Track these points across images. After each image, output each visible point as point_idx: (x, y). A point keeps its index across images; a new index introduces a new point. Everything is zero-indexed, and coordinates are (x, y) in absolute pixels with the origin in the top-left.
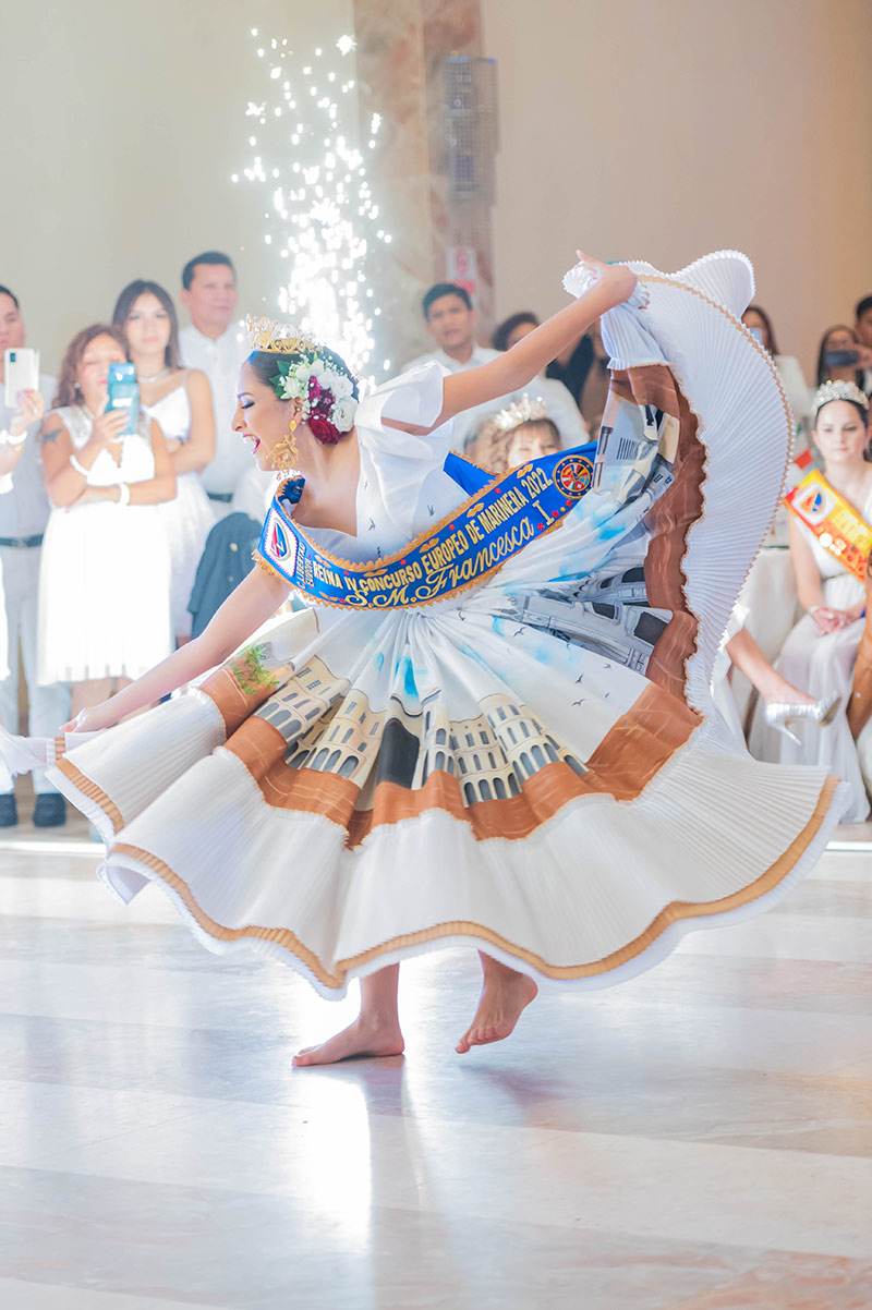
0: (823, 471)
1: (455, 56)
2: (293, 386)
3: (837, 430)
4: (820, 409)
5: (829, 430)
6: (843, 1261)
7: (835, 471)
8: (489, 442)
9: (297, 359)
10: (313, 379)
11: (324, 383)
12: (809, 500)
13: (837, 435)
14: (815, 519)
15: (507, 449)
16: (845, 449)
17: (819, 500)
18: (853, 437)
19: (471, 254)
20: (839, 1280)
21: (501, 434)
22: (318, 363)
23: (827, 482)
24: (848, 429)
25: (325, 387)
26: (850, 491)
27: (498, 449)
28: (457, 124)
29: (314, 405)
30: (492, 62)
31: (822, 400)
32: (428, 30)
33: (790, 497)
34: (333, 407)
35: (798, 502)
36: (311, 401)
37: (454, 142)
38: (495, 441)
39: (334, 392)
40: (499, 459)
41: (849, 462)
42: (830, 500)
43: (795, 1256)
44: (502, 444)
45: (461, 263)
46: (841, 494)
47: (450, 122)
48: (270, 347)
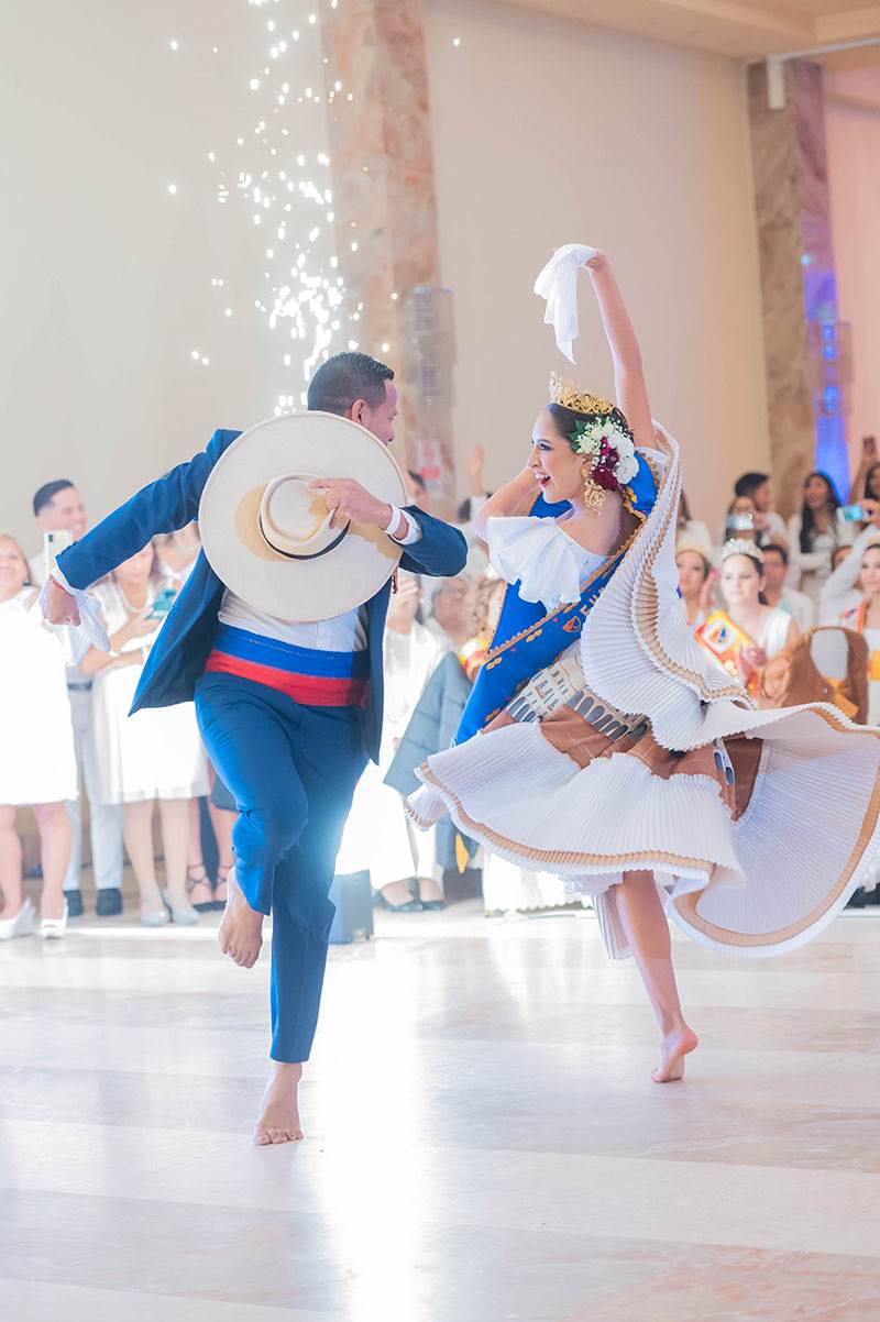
0: (726, 611)
1: (419, 290)
2: (588, 442)
3: (735, 576)
4: (724, 560)
5: (728, 578)
6: (758, 1251)
7: (735, 612)
8: (476, 587)
9: (591, 419)
10: (604, 440)
11: (612, 443)
12: (716, 634)
13: (734, 582)
14: (720, 648)
15: (490, 596)
16: (741, 593)
17: (723, 634)
18: (747, 584)
19: (436, 446)
20: (756, 1266)
21: (486, 583)
22: (609, 427)
23: (729, 619)
24: (743, 577)
25: (613, 447)
26: (748, 627)
27: (481, 595)
28: (422, 342)
29: (603, 461)
30: (449, 291)
31: (725, 556)
32: (397, 268)
33: (701, 631)
34: (618, 464)
35: (707, 635)
36: (600, 457)
37: (420, 357)
38: (481, 587)
39: (619, 452)
40: (482, 603)
41: (745, 603)
42: (733, 633)
43: (719, 1248)
44: (486, 592)
45: (429, 454)
46: (740, 629)
47: (415, 341)
48: (569, 405)
